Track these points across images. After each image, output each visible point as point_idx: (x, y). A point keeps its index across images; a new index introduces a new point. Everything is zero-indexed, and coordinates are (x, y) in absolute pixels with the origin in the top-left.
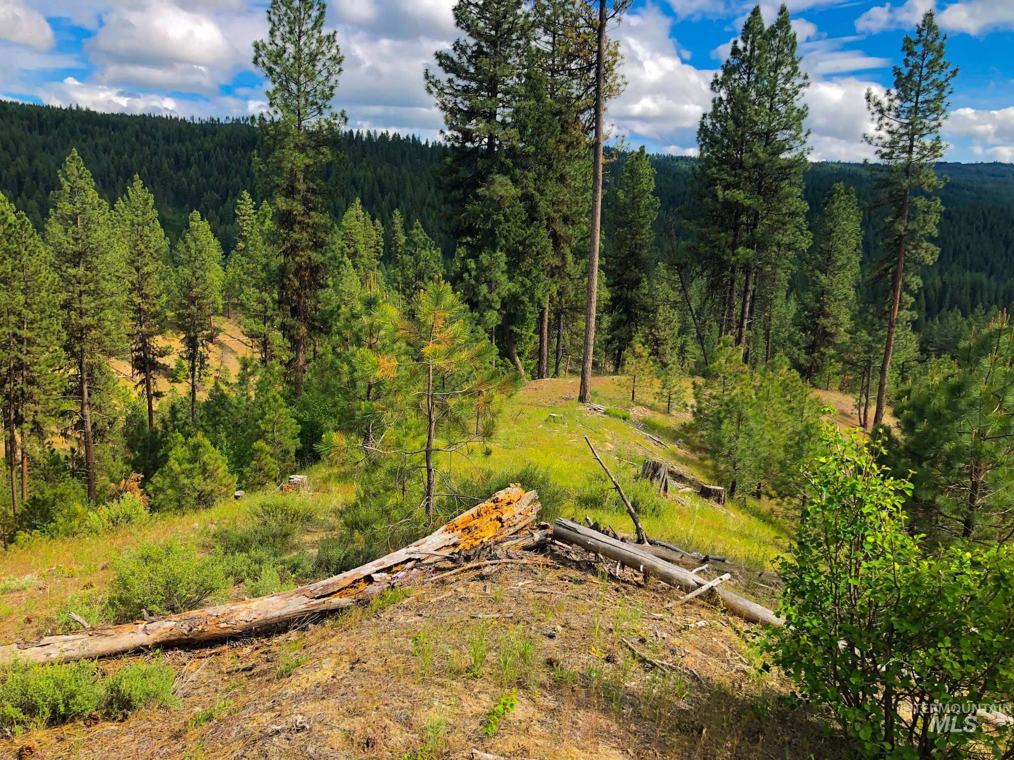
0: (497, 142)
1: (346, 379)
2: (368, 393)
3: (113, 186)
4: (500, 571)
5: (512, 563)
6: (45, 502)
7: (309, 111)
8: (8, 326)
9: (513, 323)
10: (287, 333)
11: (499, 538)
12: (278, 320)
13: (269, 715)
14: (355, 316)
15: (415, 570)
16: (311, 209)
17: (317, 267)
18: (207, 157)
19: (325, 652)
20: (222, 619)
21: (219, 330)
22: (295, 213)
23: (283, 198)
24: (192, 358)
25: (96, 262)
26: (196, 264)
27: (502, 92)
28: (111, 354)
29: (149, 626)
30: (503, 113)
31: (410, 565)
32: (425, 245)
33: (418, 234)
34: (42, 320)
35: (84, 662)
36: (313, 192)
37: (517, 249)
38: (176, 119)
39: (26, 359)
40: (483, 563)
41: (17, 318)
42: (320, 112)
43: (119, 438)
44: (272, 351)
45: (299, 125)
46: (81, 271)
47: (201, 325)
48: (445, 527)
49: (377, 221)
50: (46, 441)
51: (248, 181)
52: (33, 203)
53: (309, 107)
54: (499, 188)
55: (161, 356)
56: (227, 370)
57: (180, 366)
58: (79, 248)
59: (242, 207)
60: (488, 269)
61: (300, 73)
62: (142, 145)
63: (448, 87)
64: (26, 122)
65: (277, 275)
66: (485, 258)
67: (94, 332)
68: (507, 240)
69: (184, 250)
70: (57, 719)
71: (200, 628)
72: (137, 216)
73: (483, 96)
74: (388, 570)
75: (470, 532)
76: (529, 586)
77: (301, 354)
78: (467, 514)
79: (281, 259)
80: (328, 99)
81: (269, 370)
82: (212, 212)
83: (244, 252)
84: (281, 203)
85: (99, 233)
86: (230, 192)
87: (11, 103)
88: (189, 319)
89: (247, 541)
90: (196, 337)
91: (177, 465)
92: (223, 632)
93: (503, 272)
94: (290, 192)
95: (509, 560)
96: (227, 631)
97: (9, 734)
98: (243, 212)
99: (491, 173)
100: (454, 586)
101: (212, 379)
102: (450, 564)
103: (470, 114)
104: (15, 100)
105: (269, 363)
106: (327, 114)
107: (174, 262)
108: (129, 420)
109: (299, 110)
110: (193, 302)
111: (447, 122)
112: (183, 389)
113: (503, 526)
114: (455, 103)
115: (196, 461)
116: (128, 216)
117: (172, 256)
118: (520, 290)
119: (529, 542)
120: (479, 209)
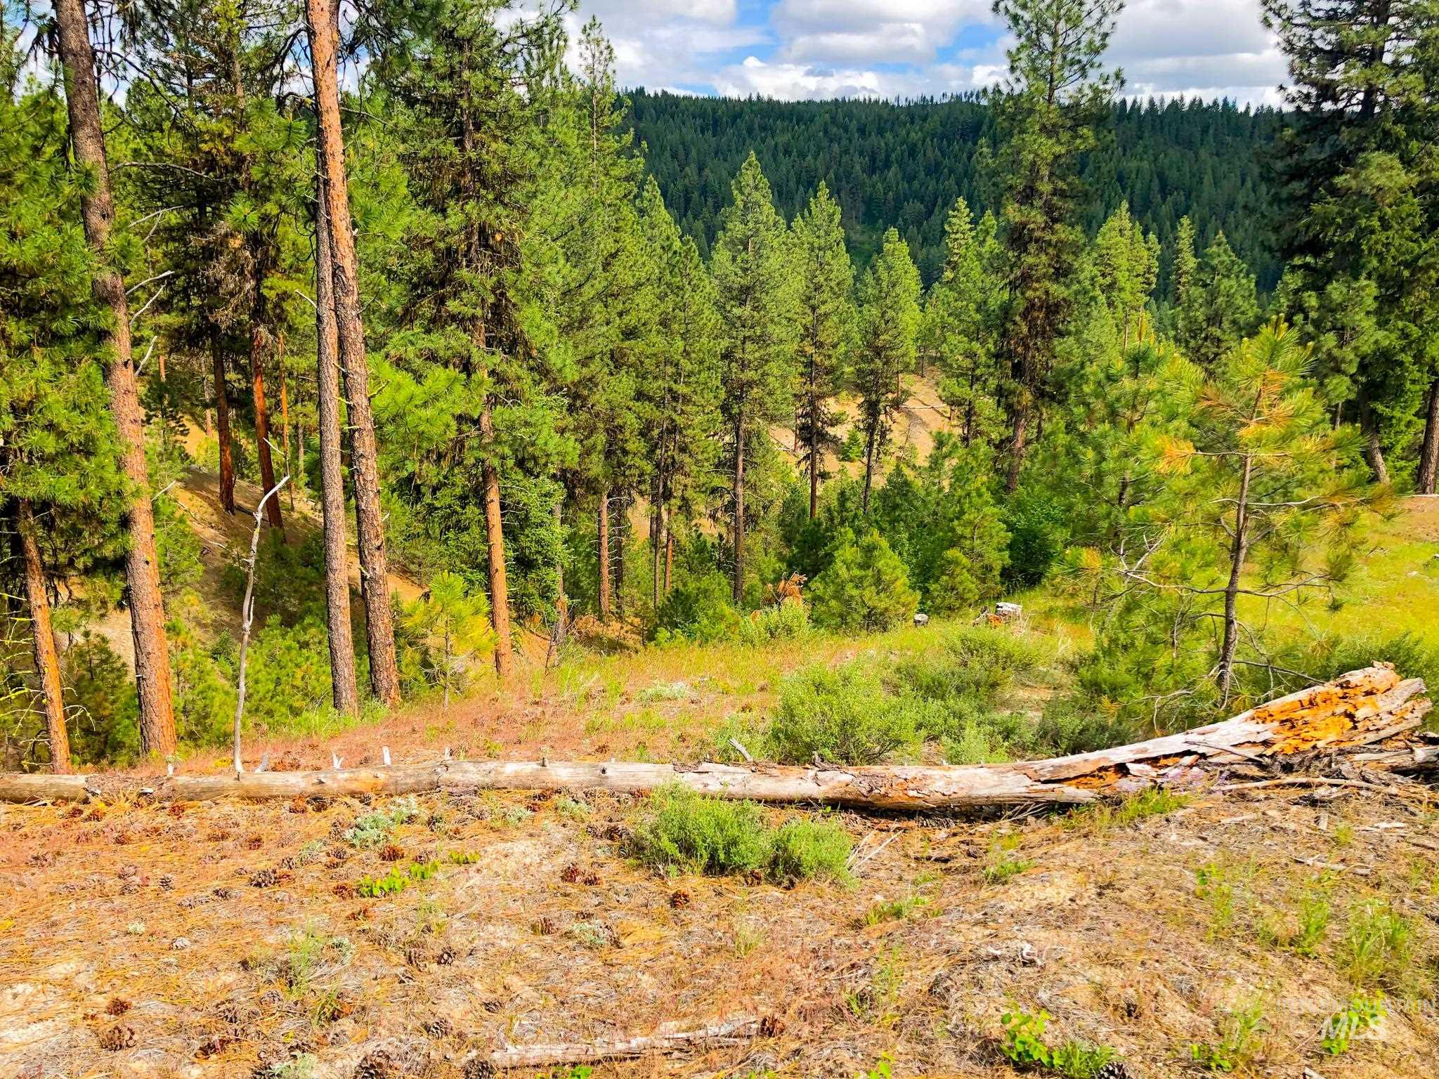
0: (1381, 98)
1: (1088, 471)
2: (1121, 494)
3: (792, 199)
4: (1346, 799)
5: (1368, 789)
6: (688, 597)
7: (1066, 74)
8: (664, 379)
9: (1376, 398)
10: (1003, 400)
11: (1347, 746)
12: (992, 383)
13: (980, 931)
14: (1111, 379)
15: (1195, 769)
16: (1055, 221)
17: (1057, 305)
18: (912, 152)
19: (1057, 862)
20: (911, 785)
21: (907, 394)
22: (1032, 226)
23: (1016, 205)
24: (870, 429)
25: (765, 299)
26: (888, 301)
27: (1397, 14)
28: (772, 419)
29: (821, 775)
30: (1396, 49)
31: (1188, 760)
32: (1229, 270)
33: (1220, 253)
34: (699, 372)
35: (747, 804)
36: (1062, 194)
37: (1399, 273)
38: (877, 102)
39: (680, 420)
40: (1317, 780)
41: (674, 370)
42: (1084, 74)
43: (774, 527)
44: (978, 425)
45: (1050, 96)
46: (746, 311)
47: (886, 385)
48: (1250, 713)
49: (1152, 236)
50: (693, 523)
51: (965, 182)
52: (699, 225)
53: (1067, 68)
54: (1376, 175)
55: (832, 425)
56: (913, 448)
57: (853, 439)
58: (746, 281)
59: (954, 220)
60: (1342, 307)
61: (1059, 19)
62: (831, 141)
63: (1301, 15)
64: (699, 122)
65: (997, 317)
66: (1336, 290)
67: (755, 390)
68: (1382, 260)
69: (873, 282)
70: (715, 868)
71: (883, 791)
72: (818, 237)
73: (1362, 23)
74: (1154, 761)
75: (1293, 727)
76: (1402, 832)
77: (1020, 432)
78: (1290, 698)
79: (1006, 296)
80: (1097, 52)
81: (972, 452)
82: (912, 230)
83: (951, 284)
84: (1013, 213)
85: (771, 261)
86: (940, 201)
87: (684, 98)
88: (872, 377)
89: (940, 684)
90: (878, 401)
91: (844, 569)
92: (912, 802)
93: (1368, 313)
94: (1028, 196)
95: (1364, 784)
96: (918, 802)
97: (662, 872)
98: (955, 228)
99: (1363, 150)
100: (1263, 806)
101: (893, 460)
102: (1255, 771)
103: (1335, 56)
104: (688, 93)
105: (972, 442)
106: (1093, 76)
107: (857, 299)
108: (787, 506)
109: (1052, 75)
110: (879, 354)
111: (1292, 71)
112: (855, 470)
113: (1355, 728)
114: (1311, 40)
115: (868, 567)
116: (807, 236)
117: (856, 291)
118: (1398, 344)
119: (1404, 761)
120: (1336, 209)
